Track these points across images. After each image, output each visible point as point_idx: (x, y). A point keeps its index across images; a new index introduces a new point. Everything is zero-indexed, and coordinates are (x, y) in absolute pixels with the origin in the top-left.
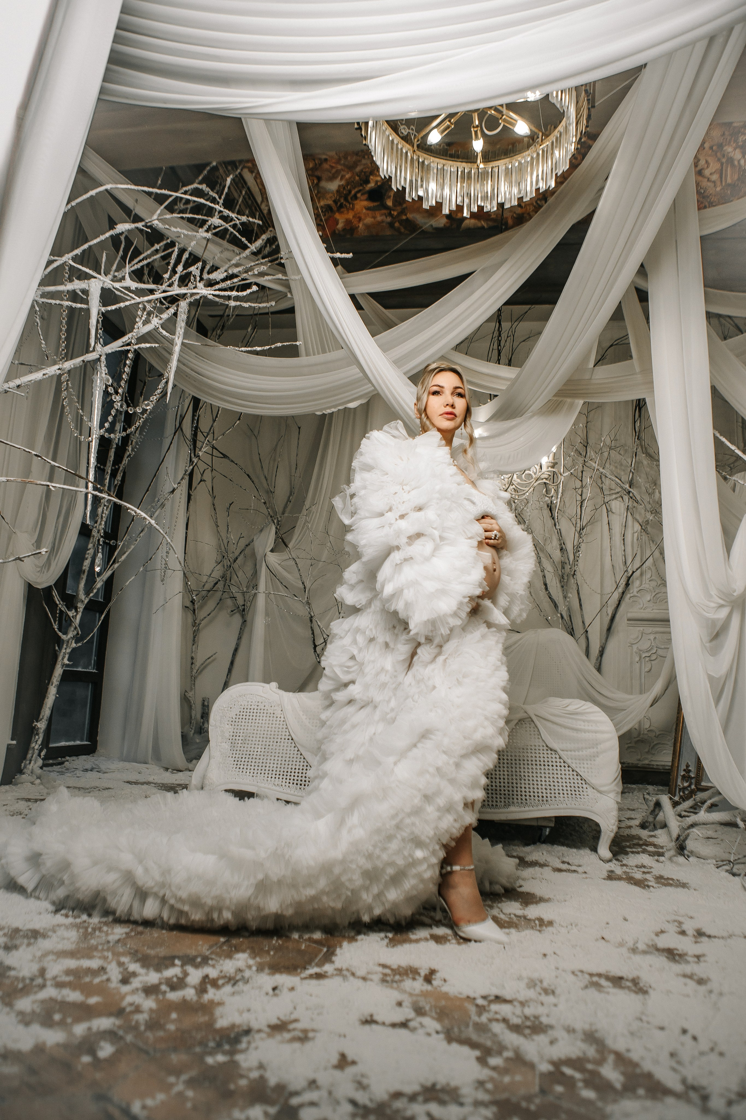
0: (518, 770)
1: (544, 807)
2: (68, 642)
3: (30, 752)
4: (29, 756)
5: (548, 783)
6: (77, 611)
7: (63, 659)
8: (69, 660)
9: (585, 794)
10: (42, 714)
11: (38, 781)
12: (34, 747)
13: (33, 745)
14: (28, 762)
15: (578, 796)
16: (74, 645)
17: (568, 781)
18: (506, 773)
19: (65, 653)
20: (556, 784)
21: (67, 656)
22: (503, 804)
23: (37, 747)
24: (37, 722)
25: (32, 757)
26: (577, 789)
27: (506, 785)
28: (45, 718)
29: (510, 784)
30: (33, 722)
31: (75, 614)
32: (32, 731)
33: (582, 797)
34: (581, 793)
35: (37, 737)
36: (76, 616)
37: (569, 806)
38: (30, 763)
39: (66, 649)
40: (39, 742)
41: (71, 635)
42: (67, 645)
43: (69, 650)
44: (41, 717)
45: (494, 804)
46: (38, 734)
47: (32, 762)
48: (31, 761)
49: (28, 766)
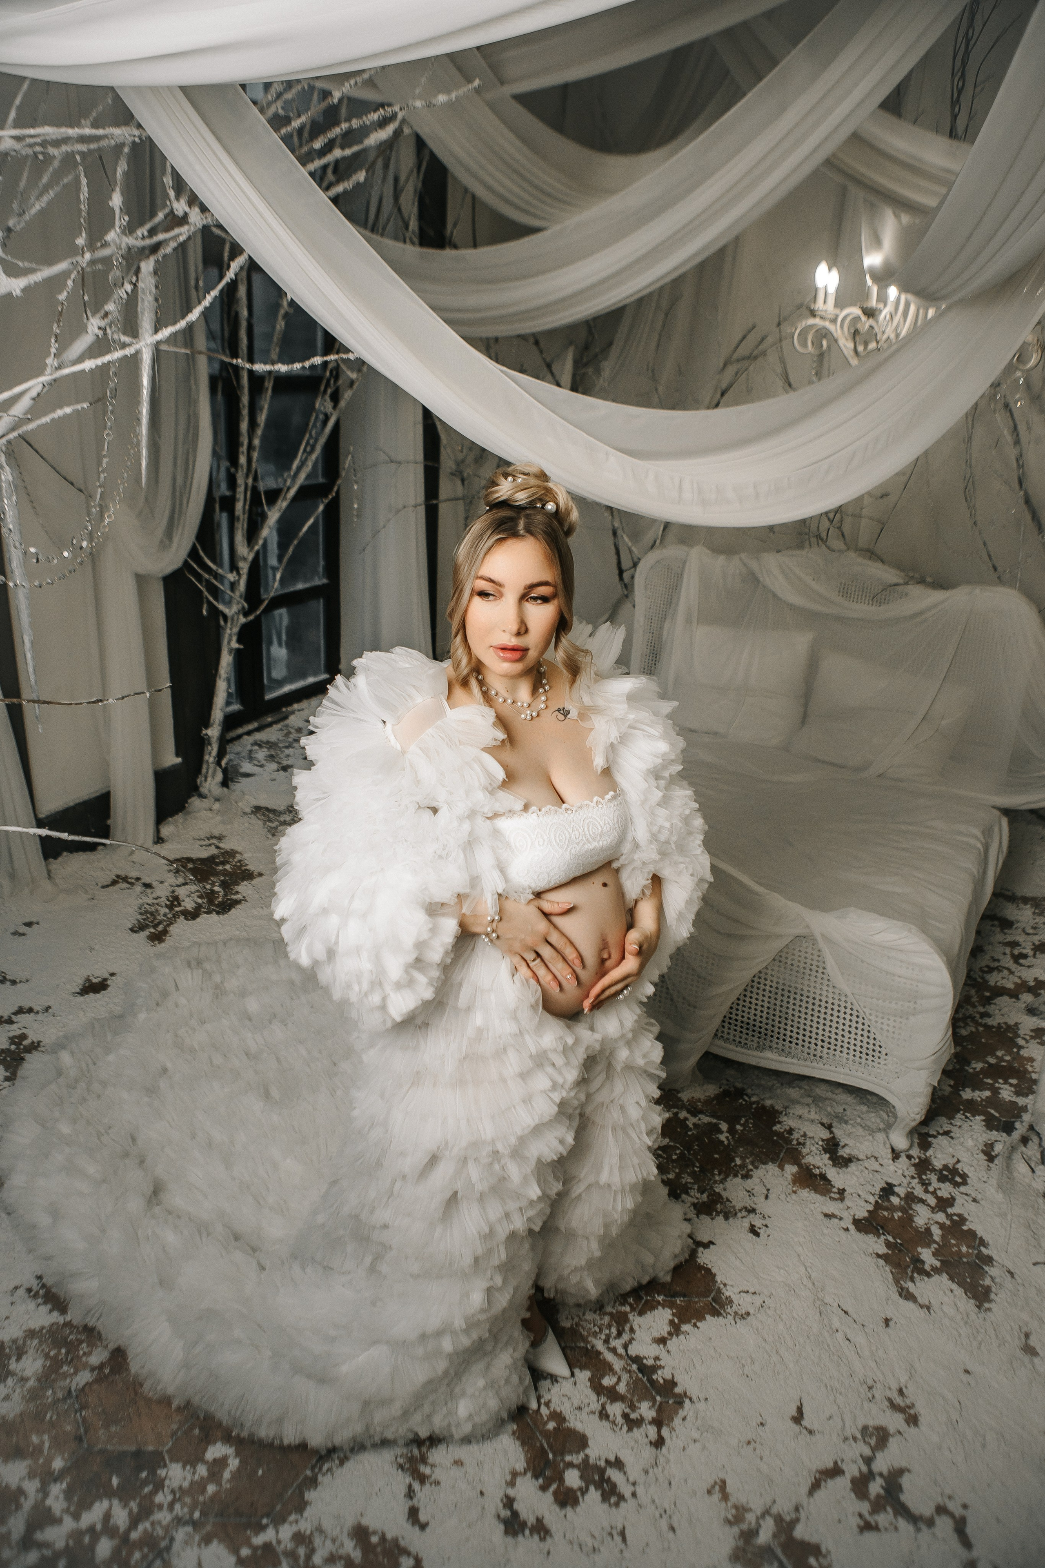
0: (785, 1004)
1: (815, 1064)
2: (232, 619)
3: (205, 766)
4: (204, 771)
5: (827, 1034)
6: (239, 574)
7: (229, 643)
8: (239, 641)
9: (882, 1061)
10: (213, 717)
11: (217, 806)
12: (207, 762)
13: (206, 757)
14: (203, 779)
15: (870, 1062)
16: (243, 620)
17: (859, 1038)
18: (766, 1004)
19: (230, 635)
20: (839, 1037)
21: (234, 638)
22: (755, 1045)
23: (211, 760)
24: (207, 728)
25: (207, 773)
26: (870, 1053)
27: (764, 1020)
28: (217, 722)
29: (770, 1021)
30: (201, 730)
31: (237, 578)
32: (202, 743)
33: (875, 1064)
34: (877, 1060)
35: (209, 748)
36: (238, 581)
37: (853, 1072)
38: (206, 780)
39: (231, 629)
40: (214, 752)
41: (235, 608)
42: (232, 624)
43: (236, 630)
44: (212, 721)
45: (743, 1041)
46: (210, 744)
47: (209, 779)
48: (206, 777)
49: (204, 784)
